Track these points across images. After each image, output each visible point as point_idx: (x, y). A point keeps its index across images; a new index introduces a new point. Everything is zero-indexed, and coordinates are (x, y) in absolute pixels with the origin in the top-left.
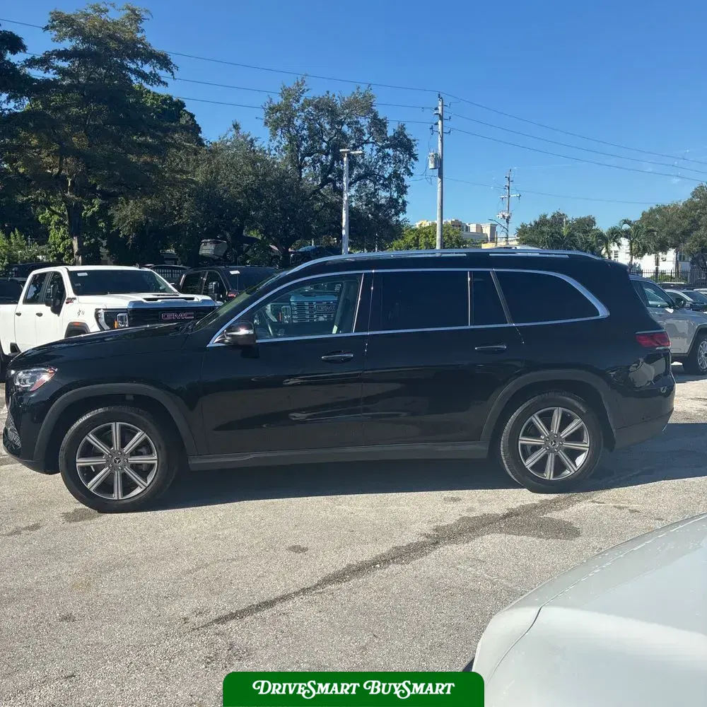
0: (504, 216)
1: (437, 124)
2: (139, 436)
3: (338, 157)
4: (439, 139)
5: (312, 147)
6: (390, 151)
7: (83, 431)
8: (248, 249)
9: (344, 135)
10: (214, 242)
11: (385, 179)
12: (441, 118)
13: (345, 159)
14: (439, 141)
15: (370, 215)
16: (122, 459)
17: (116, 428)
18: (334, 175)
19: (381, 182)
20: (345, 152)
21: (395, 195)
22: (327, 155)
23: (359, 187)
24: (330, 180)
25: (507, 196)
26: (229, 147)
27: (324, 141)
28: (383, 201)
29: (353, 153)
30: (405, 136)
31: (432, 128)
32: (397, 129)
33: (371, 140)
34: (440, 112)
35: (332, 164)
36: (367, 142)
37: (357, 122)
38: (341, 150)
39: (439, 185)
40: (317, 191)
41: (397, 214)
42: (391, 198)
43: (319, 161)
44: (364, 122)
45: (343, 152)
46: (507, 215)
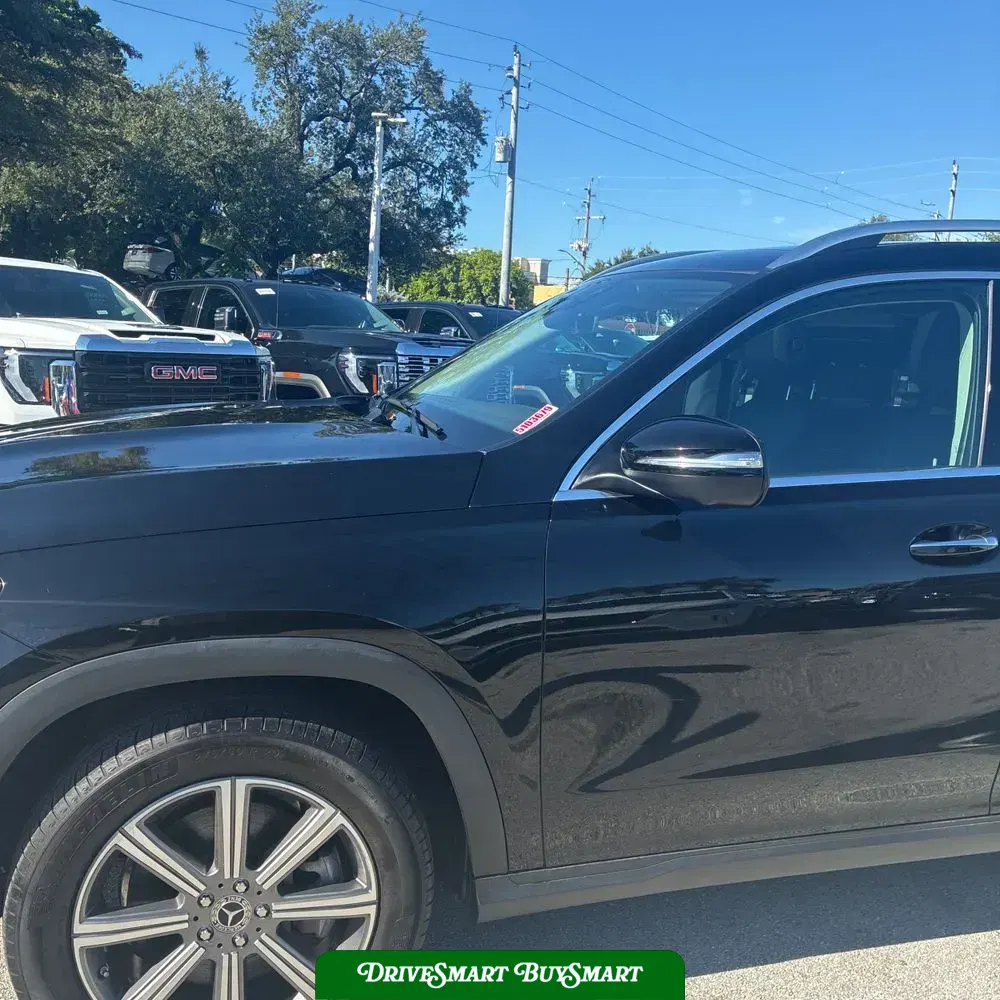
0: (580, 247)
1: (509, 93)
2: (320, 822)
3: (365, 126)
4: (513, 117)
5: (321, 106)
6: (444, 125)
7: (106, 814)
8: (209, 264)
9: (377, 91)
10: (150, 250)
11: (435, 169)
12: (517, 84)
13: (378, 129)
14: (512, 120)
15: (406, 225)
16: (246, 908)
17: (233, 798)
18: (353, 156)
19: (428, 173)
20: (380, 117)
21: (450, 197)
22: (346, 121)
23: (393, 178)
24: (348, 163)
25: (586, 218)
26: (178, 94)
27: (343, 98)
28: (428, 204)
29: (392, 120)
30: (471, 104)
31: (502, 98)
32: (457, 90)
33: (416, 104)
34: (515, 74)
35: (353, 137)
36: (409, 107)
37: (398, 72)
38: (373, 114)
39: (509, 188)
40: (326, 178)
41: (450, 225)
42: (442, 199)
43: (332, 129)
44: (409, 73)
45: (376, 117)
46: (584, 246)
